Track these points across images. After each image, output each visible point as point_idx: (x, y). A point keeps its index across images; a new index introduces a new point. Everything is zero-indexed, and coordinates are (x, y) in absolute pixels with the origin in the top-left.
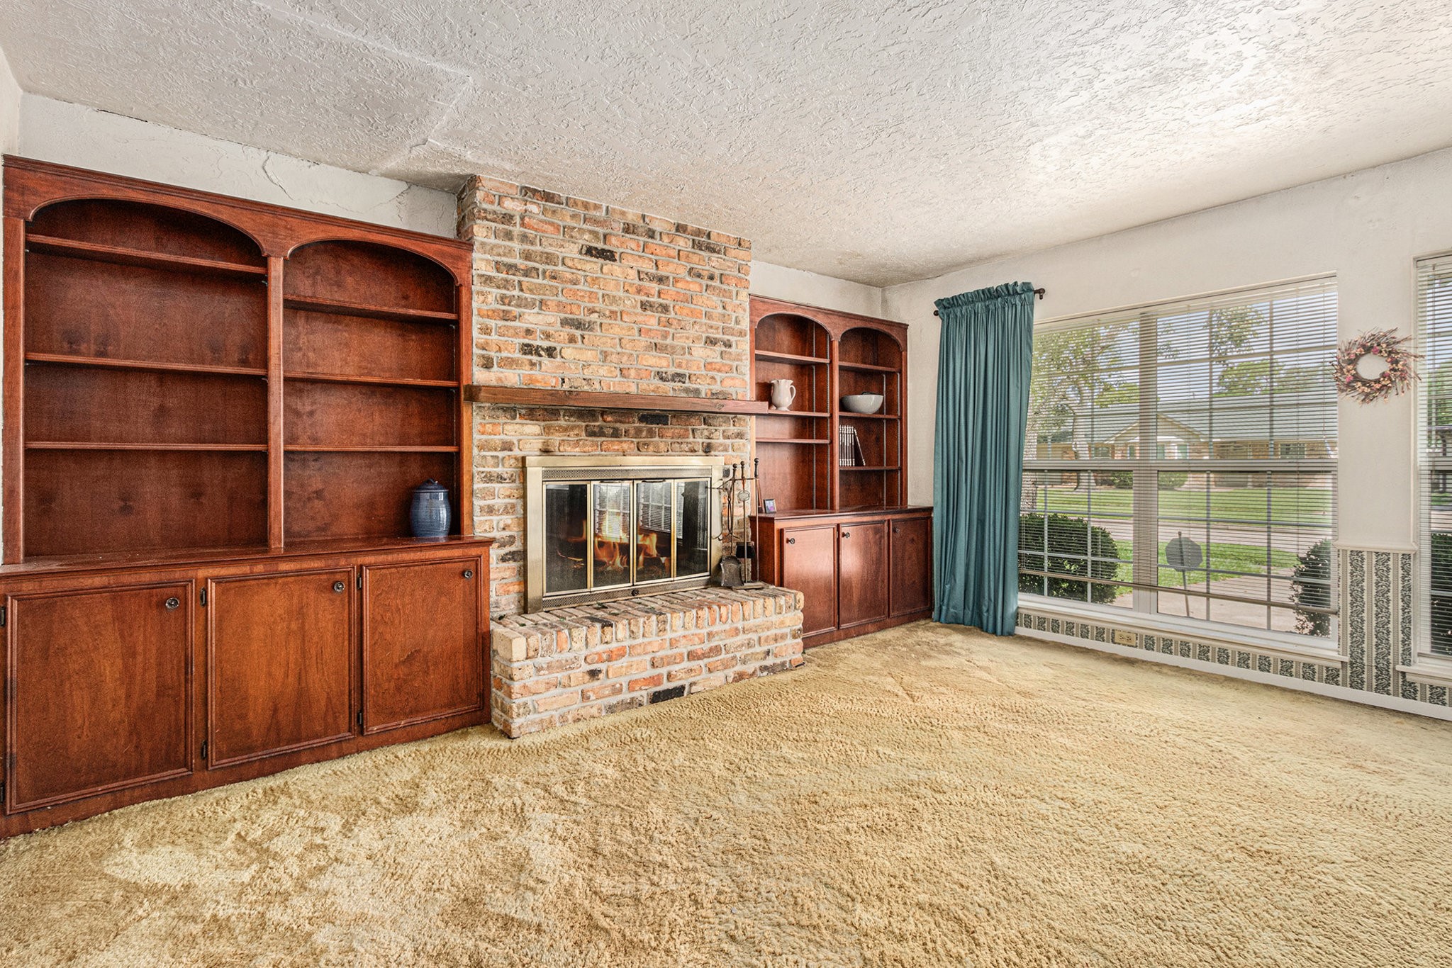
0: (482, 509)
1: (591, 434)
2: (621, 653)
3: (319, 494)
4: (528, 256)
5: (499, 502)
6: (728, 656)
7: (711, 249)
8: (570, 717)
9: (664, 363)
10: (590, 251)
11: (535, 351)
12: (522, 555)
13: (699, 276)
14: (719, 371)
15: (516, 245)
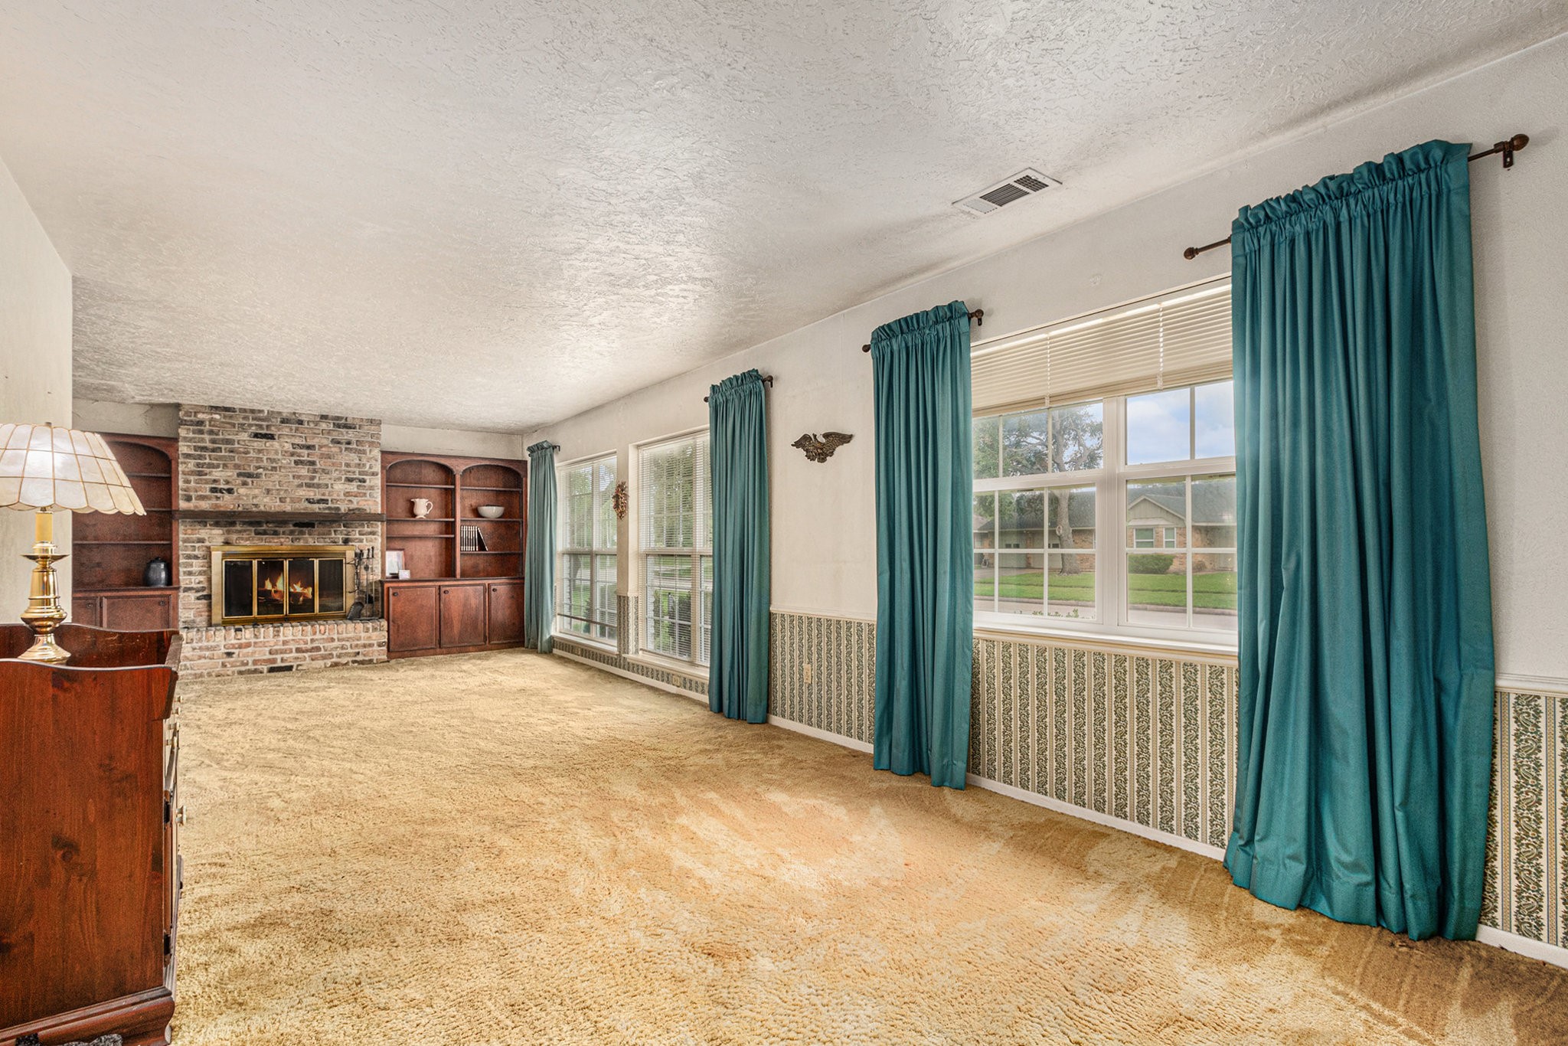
0: (184, 572)
1: (257, 533)
2: (248, 645)
3: (99, 565)
4: (213, 441)
5: (195, 569)
6: (326, 653)
7: (346, 426)
8: (213, 674)
9: (312, 494)
10: (256, 435)
11: (221, 490)
12: (209, 597)
13: (339, 443)
14: (355, 496)
15: (207, 437)
